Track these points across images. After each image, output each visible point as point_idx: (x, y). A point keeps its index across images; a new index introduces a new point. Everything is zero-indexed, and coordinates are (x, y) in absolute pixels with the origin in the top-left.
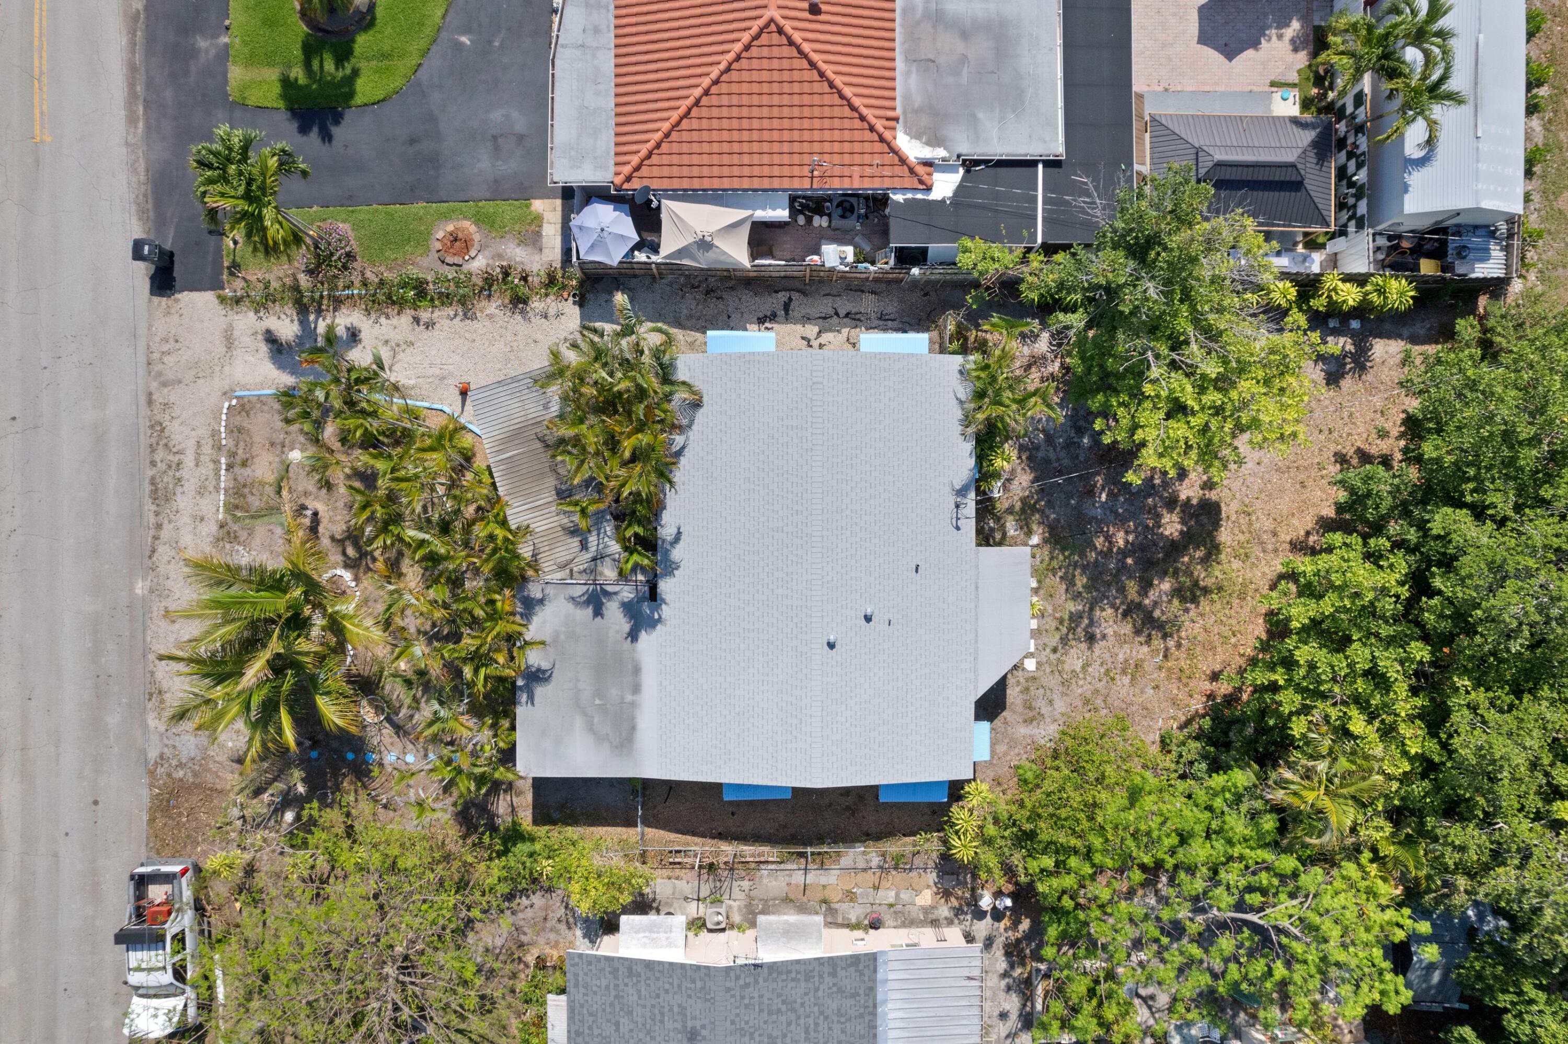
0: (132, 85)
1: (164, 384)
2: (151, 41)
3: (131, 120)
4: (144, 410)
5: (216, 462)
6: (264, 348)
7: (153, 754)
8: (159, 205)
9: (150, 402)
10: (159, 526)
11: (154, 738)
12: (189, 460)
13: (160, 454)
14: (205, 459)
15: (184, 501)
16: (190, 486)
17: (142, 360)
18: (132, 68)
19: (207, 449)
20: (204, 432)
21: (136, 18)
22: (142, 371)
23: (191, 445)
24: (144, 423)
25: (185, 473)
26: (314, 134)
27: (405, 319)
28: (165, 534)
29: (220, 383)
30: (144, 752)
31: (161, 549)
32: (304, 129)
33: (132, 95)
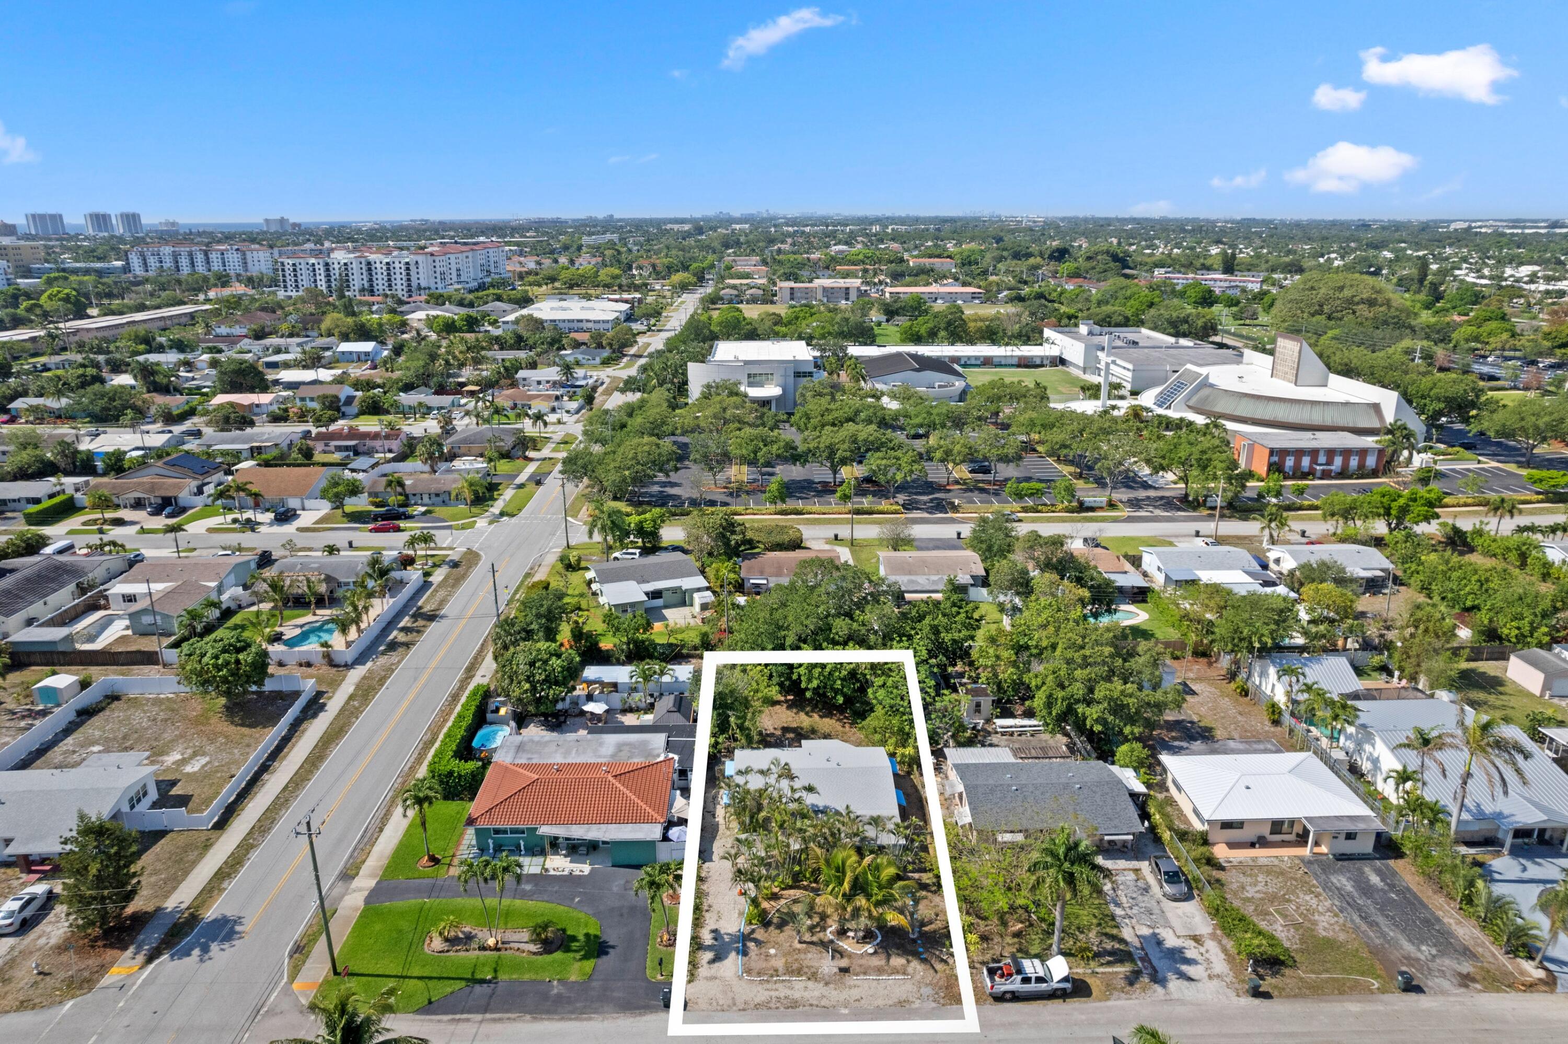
0: (571, 1019)
1: (735, 1004)
2: (548, 1012)
3: (590, 1019)
4: (749, 1012)
5: (776, 982)
6: (717, 964)
7: (934, 1005)
8: (638, 1008)
9: (744, 1010)
10: (811, 1005)
11: (925, 1005)
12: (774, 994)
13: (772, 1005)
14: (774, 987)
15: (797, 995)
16: (789, 993)
17: (721, 1013)
18: (562, 1019)
19: (769, 986)
20: (760, 988)
21: (535, 1018)
22: (727, 1014)
23: (767, 993)
24: (755, 1012)
25: (782, 995)
26: (611, 950)
27: (707, 915)
28: (815, 1002)
29: (735, 982)
30: (933, 1009)
31: (823, 1003)
32: (607, 953)
33: (576, 1019)
